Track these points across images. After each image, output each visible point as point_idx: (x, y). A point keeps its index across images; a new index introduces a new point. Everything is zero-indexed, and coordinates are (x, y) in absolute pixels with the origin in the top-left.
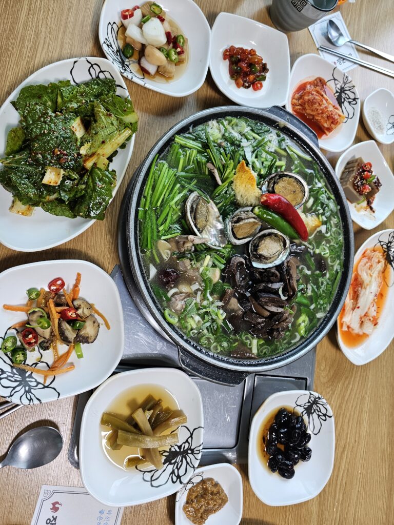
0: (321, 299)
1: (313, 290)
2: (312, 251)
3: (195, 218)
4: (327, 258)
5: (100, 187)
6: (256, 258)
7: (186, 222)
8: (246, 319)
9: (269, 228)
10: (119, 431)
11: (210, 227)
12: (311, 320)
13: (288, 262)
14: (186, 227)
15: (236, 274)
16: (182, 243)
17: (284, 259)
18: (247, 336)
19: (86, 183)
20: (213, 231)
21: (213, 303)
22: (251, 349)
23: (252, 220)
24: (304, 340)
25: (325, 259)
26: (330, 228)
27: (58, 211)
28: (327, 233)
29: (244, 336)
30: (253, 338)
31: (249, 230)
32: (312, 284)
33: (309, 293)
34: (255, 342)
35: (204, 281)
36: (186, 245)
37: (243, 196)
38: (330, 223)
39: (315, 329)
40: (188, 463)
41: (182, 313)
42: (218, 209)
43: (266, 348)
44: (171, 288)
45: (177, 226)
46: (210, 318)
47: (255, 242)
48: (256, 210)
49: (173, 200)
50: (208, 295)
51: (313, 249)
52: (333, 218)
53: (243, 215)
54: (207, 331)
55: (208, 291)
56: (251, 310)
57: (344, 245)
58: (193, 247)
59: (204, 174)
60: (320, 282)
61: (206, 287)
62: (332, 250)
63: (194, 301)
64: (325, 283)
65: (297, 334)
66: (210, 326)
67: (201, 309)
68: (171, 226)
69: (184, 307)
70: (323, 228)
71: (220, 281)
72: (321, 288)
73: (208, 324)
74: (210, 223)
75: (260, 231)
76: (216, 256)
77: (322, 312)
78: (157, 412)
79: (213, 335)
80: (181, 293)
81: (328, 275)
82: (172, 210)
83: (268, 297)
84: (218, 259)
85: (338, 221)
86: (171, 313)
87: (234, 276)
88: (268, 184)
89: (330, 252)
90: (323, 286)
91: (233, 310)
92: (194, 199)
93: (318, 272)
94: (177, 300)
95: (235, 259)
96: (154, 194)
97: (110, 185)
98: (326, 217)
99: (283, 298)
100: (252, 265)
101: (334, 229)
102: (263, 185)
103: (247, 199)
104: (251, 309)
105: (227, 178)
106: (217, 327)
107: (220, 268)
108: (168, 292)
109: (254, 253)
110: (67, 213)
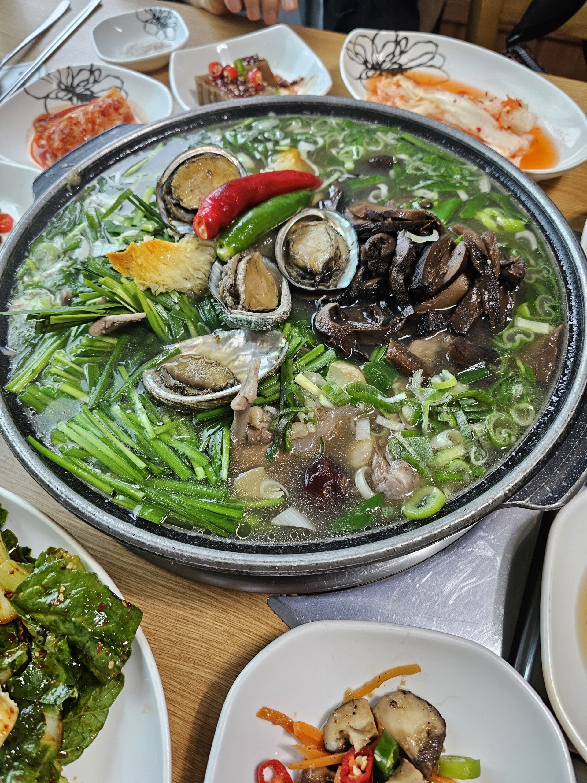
0: (451, 177)
1: (428, 187)
2: (346, 176)
3: (200, 387)
4: (367, 151)
5: (61, 598)
6: (330, 277)
7: (201, 411)
8: (466, 330)
9: (274, 244)
11: (234, 360)
12: (493, 204)
13: (357, 217)
14: (215, 413)
15: (355, 327)
16: (250, 432)
17: (347, 224)
18: (505, 337)
19: (46, 629)
20: (246, 357)
21: (411, 395)
22: (538, 336)
23: (242, 265)
24: (534, 225)
25: (369, 154)
26: (308, 136)
27: (93, 721)
28: (315, 143)
29: (503, 342)
30: (513, 326)
31: (263, 280)
32: (415, 187)
33: (433, 195)
34: (522, 323)
35: (354, 401)
36: (257, 422)
37: (187, 275)
38: (298, 134)
39: (514, 201)
41: (421, 473)
42: (199, 335)
43: (542, 305)
44: (352, 483)
45: (206, 433)
46: (445, 409)
47: (294, 274)
48: (223, 252)
49: (144, 428)
50: (391, 400)
51: (342, 173)
52: (290, 129)
53: (227, 281)
54: (478, 425)
55: (380, 397)
56: (448, 315)
57: (349, 119)
58: (268, 408)
59: (113, 346)
60: (415, 172)
61: (368, 401)
62: (354, 140)
63: (398, 436)
64: (418, 164)
65: (518, 235)
66: (466, 413)
67: (420, 425)
68: (201, 450)
69: (406, 464)
70: (304, 147)
71: (362, 367)
72: (427, 173)
73: (461, 417)
74: (225, 359)
75: (273, 259)
76: (303, 363)
77: (477, 181)
79: (490, 411)
80: (370, 463)
81: (403, 156)
82: (165, 437)
83: (425, 267)
84: (311, 358)
85: (298, 120)
86: (417, 500)
87: (358, 334)
88: (179, 220)
89: (357, 144)
90: (424, 168)
91: (440, 354)
92: (158, 379)
93: (392, 173)
94: (385, 479)
95: (320, 322)
96: (114, 469)
97: (66, 572)
98: (284, 139)
99: (434, 237)
100: (342, 290)
101: (312, 129)
102: (175, 231)
103: (195, 269)
104: (443, 313)
105: (135, 298)
106: (472, 397)
107: (332, 360)
108: (359, 495)
109: (318, 279)
110: (105, 697)
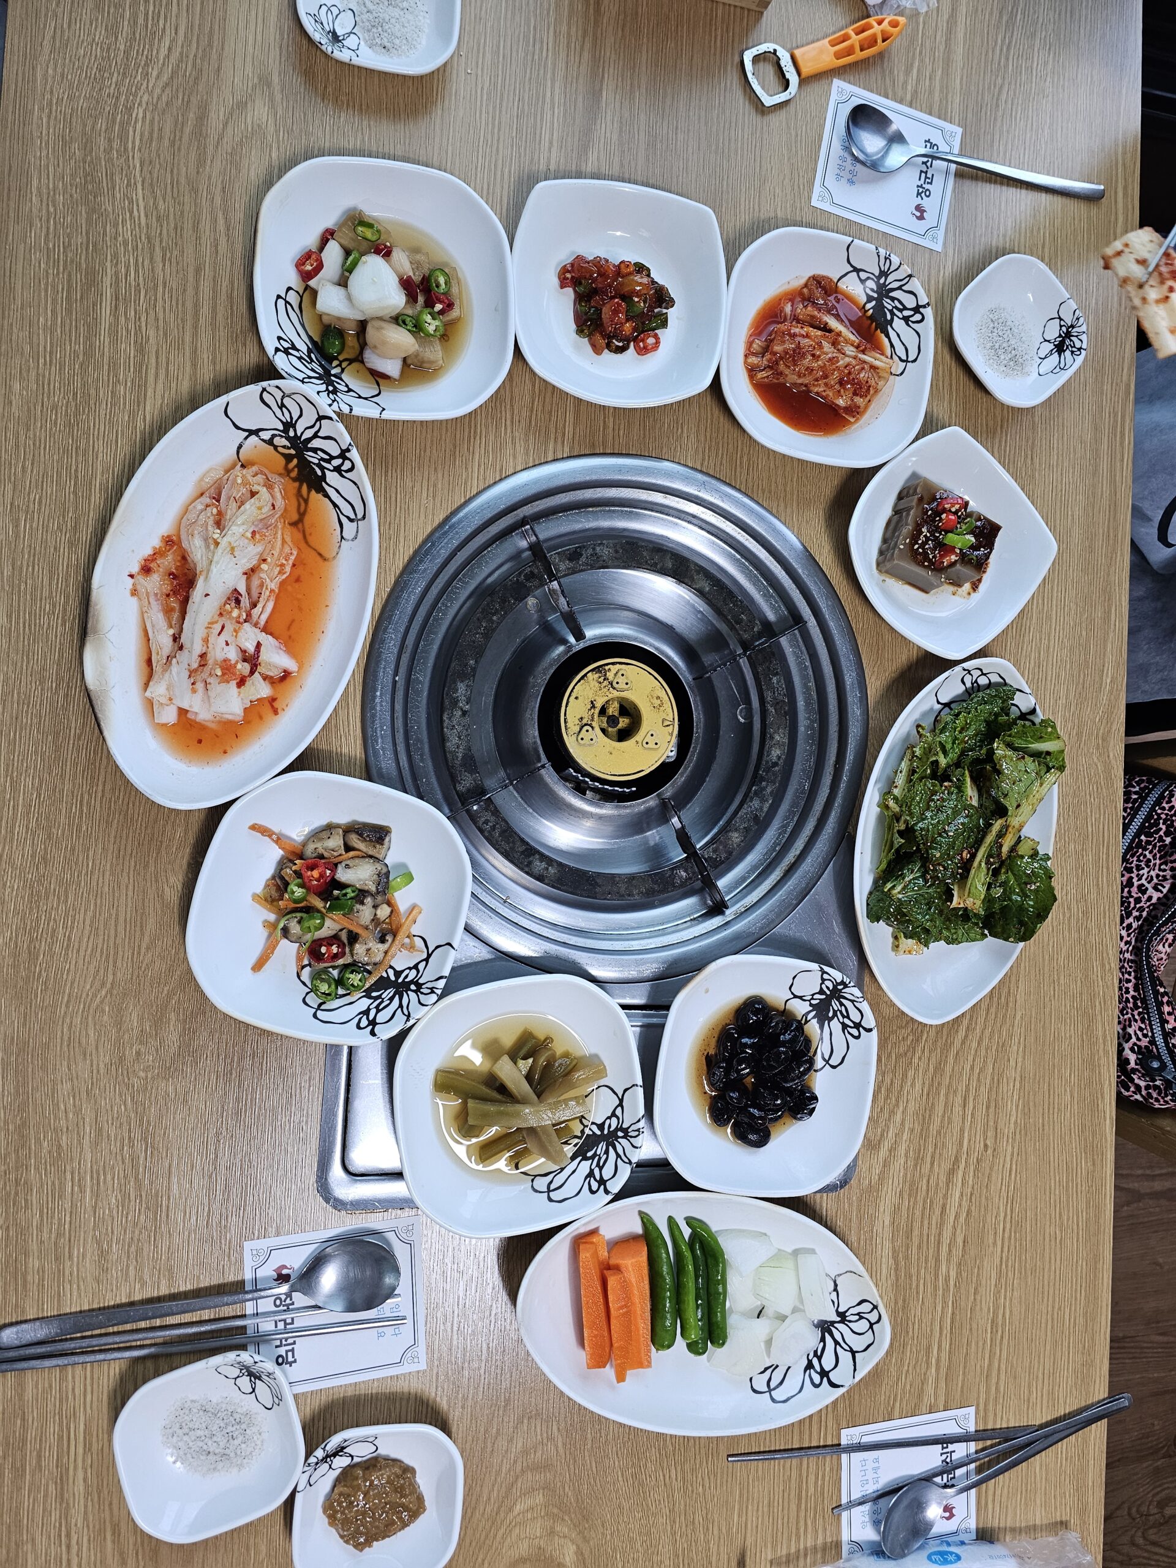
10: (469, 1101)
40: (618, 1156)
78: (542, 1061)
